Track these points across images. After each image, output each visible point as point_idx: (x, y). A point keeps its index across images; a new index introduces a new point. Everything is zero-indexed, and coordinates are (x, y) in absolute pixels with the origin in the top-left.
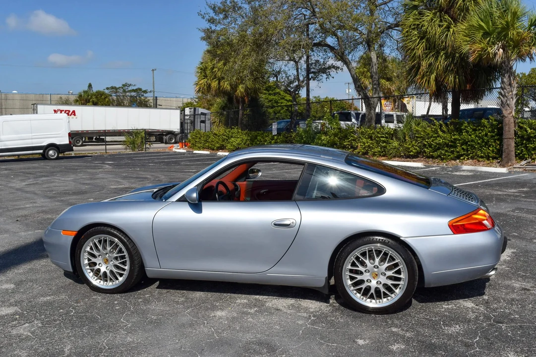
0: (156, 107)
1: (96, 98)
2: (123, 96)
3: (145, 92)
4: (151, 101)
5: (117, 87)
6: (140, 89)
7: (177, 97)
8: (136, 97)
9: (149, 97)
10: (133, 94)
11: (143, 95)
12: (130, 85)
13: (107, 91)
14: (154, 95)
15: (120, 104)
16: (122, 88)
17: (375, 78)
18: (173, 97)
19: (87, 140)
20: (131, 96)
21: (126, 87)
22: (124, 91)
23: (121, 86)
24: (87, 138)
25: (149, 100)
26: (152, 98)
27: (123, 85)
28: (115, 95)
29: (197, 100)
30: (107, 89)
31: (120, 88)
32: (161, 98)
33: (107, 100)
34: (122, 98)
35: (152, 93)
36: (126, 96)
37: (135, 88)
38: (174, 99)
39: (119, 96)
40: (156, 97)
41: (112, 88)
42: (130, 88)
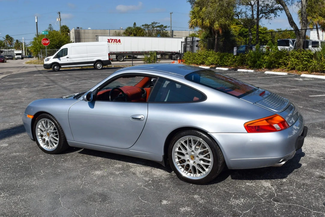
0: (173, 37)
1: (136, 31)
2: (152, 30)
3: (166, 27)
4: (170, 33)
5: (149, 24)
6: (162, 26)
7: (186, 30)
8: (160, 30)
9: (168, 30)
10: (158, 29)
11: (164, 29)
12: (156, 23)
13: (142, 27)
14: (171, 29)
15: (150, 35)
16: (152, 25)
17: (304, 16)
18: (183, 31)
19: (127, 58)
20: (157, 30)
21: (154, 25)
22: (153, 27)
23: (151, 24)
24: (127, 56)
25: (168, 32)
26: (170, 31)
27: (152, 23)
28: (147, 29)
29: (198, 32)
30: (143, 26)
31: (150, 25)
32: (175, 31)
33: (142, 32)
34: (152, 31)
35: (170, 28)
36: (154, 30)
37: (159, 25)
38: (184, 32)
39: (150, 30)
40: (173, 31)
41: (146, 25)
42: (157, 25)
